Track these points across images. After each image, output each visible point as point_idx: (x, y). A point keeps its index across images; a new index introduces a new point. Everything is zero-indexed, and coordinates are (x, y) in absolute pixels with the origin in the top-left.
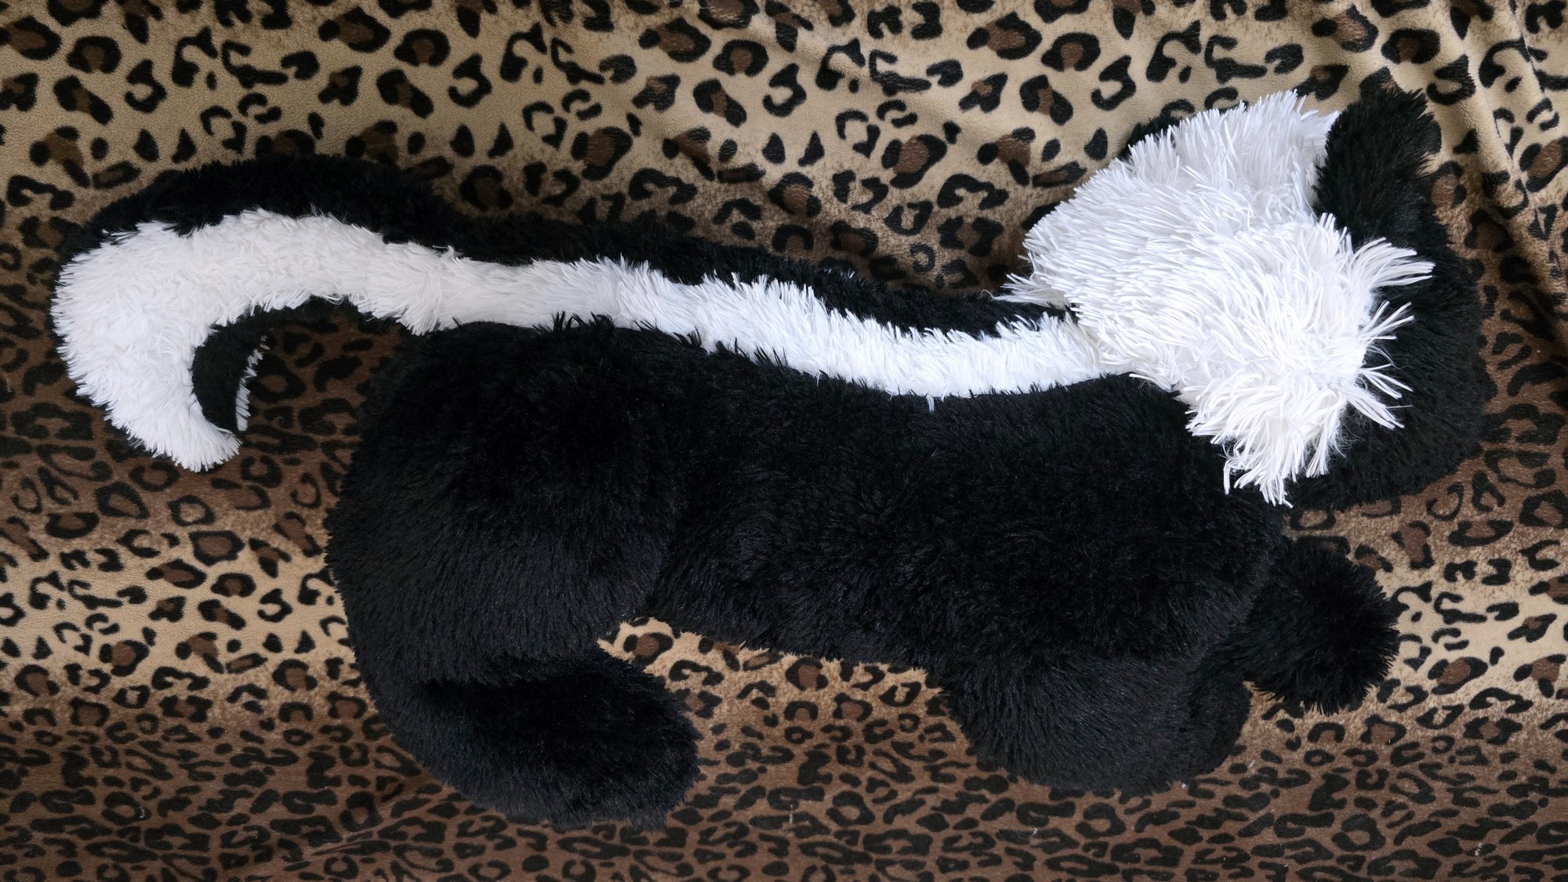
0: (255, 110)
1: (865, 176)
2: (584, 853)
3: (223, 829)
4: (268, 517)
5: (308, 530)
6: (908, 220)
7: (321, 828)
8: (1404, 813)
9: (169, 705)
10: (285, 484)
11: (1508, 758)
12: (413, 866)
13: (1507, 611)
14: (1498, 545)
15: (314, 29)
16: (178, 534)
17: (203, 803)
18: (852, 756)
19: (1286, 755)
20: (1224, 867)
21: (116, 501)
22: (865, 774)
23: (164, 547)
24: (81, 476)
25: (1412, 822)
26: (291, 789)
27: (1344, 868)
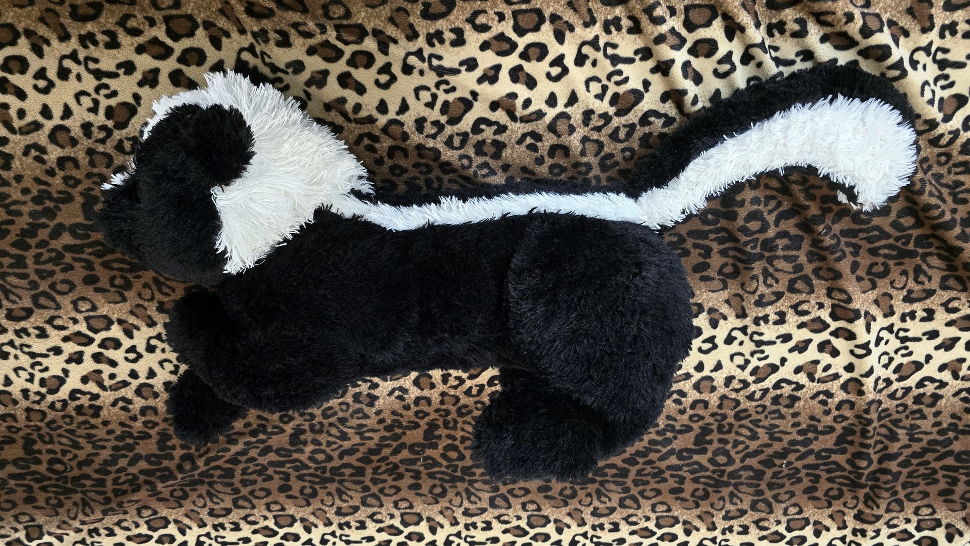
0: (104, 92)
1: (432, 120)
2: (310, 482)
3: (113, 476)
4: (126, 307)
5: (149, 313)
6: (457, 141)
7: (167, 473)
8: (743, 446)
9: (79, 409)
10: (134, 289)
11: (795, 415)
12: (218, 492)
13: (786, 338)
14: (778, 304)
15: (133, 48)
16: (77, 317)
17: (101, 462)
18: (451, 425)
19: (679, 417)
20: (652, 477)
21: (42, 301)
22: (459, 434)
23: (70, 324)
24: (22, 288)
25: (749, 450)
26: (149, 453)
27: (715, 476)
